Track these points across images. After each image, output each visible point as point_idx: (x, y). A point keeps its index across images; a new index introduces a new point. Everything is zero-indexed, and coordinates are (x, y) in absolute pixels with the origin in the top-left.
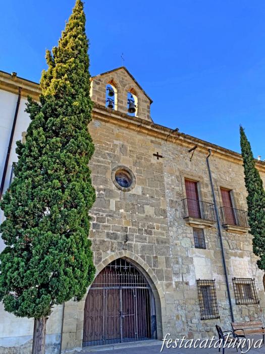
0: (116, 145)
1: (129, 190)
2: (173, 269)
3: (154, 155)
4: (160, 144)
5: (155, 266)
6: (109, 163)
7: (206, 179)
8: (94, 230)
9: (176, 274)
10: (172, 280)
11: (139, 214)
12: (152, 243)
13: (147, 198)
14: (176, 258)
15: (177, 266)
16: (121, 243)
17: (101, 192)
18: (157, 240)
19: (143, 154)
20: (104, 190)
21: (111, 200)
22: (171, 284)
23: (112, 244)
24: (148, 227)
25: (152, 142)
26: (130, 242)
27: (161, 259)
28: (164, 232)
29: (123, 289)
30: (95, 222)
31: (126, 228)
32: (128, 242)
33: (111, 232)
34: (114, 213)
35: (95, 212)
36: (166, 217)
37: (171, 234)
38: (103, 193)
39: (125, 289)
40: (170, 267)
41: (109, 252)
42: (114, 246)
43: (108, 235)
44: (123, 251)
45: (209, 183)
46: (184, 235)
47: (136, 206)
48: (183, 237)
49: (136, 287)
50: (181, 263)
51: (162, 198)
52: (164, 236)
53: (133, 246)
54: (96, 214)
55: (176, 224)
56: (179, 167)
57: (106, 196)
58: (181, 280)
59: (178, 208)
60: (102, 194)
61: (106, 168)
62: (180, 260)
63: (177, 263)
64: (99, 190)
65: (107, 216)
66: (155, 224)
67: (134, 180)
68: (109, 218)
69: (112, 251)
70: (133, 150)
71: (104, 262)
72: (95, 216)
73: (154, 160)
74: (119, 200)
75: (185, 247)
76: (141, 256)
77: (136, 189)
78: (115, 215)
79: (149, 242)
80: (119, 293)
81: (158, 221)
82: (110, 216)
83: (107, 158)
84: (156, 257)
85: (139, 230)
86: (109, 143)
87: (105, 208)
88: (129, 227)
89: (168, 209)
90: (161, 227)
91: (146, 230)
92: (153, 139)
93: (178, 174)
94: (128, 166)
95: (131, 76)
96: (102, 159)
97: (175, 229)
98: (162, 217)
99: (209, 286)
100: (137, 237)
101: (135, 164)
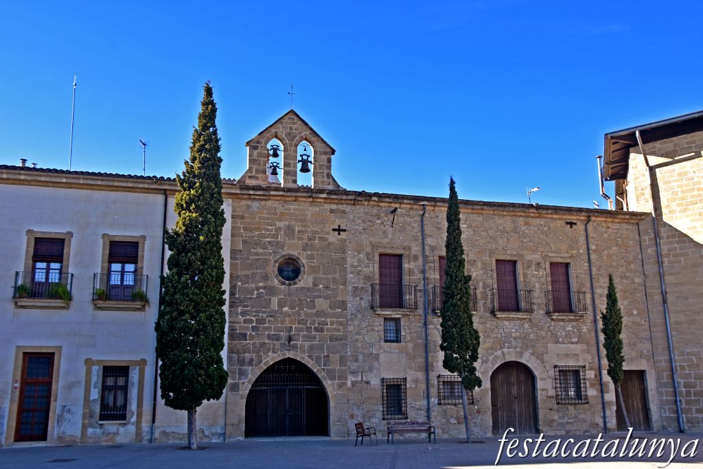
0: (280, 229)
1: (295, 284)
2: (349, 368)
3: (334, 230)
4: (344, 212)
5: (325, 365)
6: (270, 254)
7: (416, 249)
8: (253, 333)
9: (354, 373)
10: (347, 379)
11: (308, 311)
12: (323, 341)
13: (320, 290)
14: (356, 356)
15: (356, 364)
16: (284, 344)
17: (261, 290)
18: (330, 337)
19: (317, 232)
20: (264, 288)
21: (273, 298)
22: (346, 384)
23: (274, 345)
24: (319, 324)
25: (332, 211)
26: (295, 342)
27: (335, 357)
28: (341, 327)
29: (289, 389)
30: (254, 324)
31: (291, 327)
32: (292, 343)
33: (273, 333)
34: (276, 312)
35: (254, 314)
36: (346, 309)
37: (351, 328)
38: (263, 291)
39: (293, 389)
40: (346, 365)
41: (270, 354)
42: (276, 347)
43: (269, 337)
44: (287, 352)
45: (419, 254)
46: (369, 328)
47: (304, 302)
48: (368, 331)
49: (305, 387)
50: (361, 361)
51: (342, 287)
52: (340, 331)
53: (299, 346)
54: (255, 316)
55: (359, 316)
56: (372, 239)
57: (266, 295)
58: (360, 379)
59: (364, 297)
60: (262, 293)
61: (266, 261)
62: (361, 357)
63: (357, 361)
64: (258, 289)
65: (267, 316)
66: (328, 320)
67: (302, 269)
68: (270, 319)
69: (273, 352)
70: (303, 229)
71: (265, 364)
72: (254, 319)
73: (333, 238)
74: (282, 297)
75: (369, 342)
76: (308, 356)
77: (305, 281)
78: (277, 315)
79: (319, 341)
80: (285, 393)
81: (334, 315)
82: (271, 316)
83: (267, 249)
84: (328, 356)
85: (307, 328)
86: (270, 228)
87: (265, 308)
88: (294, 327)
89: (350, 298)
90: (337, 322)
91: (316, 328)
92: (334, 207)
93: (368, 249)
94: (295, 253)
95: (303, 121)
96: (261, 250)
97: (356, 323)
98: (340, 310)
99: (401, 385)
100: (304, 336)
101: (305, 248)
